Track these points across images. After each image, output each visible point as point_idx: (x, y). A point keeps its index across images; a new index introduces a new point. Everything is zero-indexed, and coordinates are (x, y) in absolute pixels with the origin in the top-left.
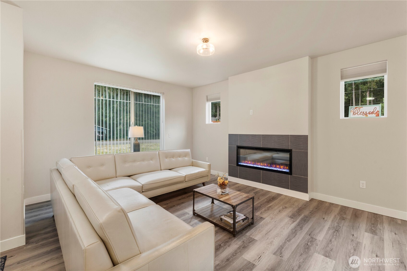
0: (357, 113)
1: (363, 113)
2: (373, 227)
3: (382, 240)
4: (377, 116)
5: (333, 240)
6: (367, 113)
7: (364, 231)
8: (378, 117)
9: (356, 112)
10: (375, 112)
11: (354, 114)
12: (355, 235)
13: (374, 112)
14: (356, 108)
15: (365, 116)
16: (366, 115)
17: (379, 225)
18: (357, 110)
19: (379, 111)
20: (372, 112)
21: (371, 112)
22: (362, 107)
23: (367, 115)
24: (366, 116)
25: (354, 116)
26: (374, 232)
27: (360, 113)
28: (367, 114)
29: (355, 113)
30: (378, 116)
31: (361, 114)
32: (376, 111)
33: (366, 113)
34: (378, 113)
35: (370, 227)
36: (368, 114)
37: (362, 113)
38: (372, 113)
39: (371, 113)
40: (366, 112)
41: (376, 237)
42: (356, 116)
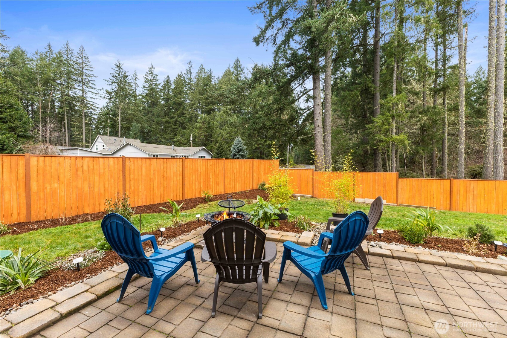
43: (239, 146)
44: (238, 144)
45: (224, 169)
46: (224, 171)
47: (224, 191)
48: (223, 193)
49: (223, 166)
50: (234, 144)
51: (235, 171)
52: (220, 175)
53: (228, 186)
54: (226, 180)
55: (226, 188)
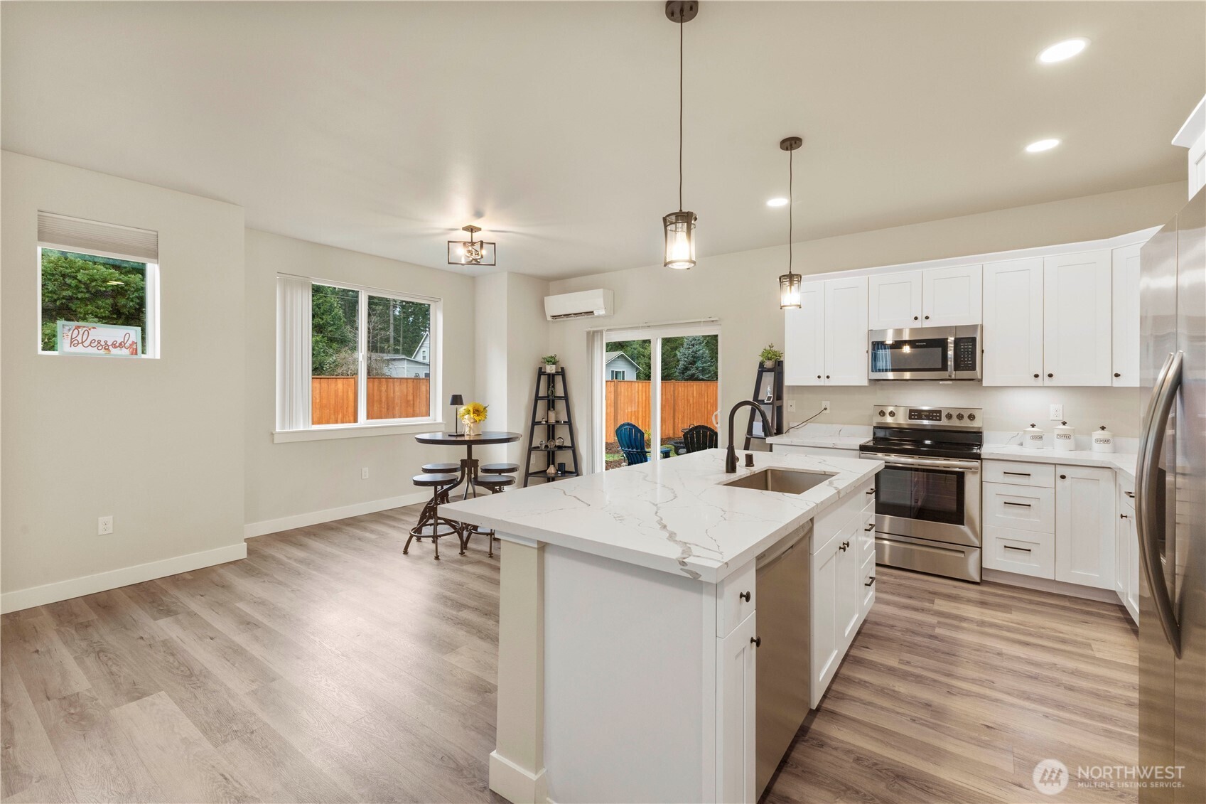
0: (82, 343)
1: (99, 343)
2: (159, 605)
3: (192, 615)
4: (132, 354)
5: (114, 669)
6: (109, 343)
7: (152, 621)
8: (135, 357)
9: (79, 338)
10: (127, 345)
11: (73, 342)
12: (145, 636)
13: (125, 344)
14: (79, 327)
15: (103, 352)
16: (105, 349)
17: (164, 598)
18: (81, 333)
19: (136, 343)
20: (120, 344)
21: (119, 342)
22: (94, 328)
23: (108, 349)
24: (106, 352)
25: (73, 349)
26: (169, 612)
27: (91, 343)
28: (108, 346)
29: (76, 342)
30: (136, 354)
31: (92, 345)
32: (130, 342)
33: (106, 344)
34: (135, 347)
35: (155, 609)
36: (111, 348)
37: (96, 343)
38: (121, 345)
39: (117, 345)
40: (106, 342)
41: (180, 617)
42: (80, 349)
43: (694, 349)
44: (693, 345)
45: (674, 397)
46: (674, 400)
47: (674, 433)
48: (671, 436)
49: (672, 393)
50: (685, 346)
51: (691, 402)
52: (667, 407)
53: (680, 425)
54: (676, 414)
55: (676, 428)
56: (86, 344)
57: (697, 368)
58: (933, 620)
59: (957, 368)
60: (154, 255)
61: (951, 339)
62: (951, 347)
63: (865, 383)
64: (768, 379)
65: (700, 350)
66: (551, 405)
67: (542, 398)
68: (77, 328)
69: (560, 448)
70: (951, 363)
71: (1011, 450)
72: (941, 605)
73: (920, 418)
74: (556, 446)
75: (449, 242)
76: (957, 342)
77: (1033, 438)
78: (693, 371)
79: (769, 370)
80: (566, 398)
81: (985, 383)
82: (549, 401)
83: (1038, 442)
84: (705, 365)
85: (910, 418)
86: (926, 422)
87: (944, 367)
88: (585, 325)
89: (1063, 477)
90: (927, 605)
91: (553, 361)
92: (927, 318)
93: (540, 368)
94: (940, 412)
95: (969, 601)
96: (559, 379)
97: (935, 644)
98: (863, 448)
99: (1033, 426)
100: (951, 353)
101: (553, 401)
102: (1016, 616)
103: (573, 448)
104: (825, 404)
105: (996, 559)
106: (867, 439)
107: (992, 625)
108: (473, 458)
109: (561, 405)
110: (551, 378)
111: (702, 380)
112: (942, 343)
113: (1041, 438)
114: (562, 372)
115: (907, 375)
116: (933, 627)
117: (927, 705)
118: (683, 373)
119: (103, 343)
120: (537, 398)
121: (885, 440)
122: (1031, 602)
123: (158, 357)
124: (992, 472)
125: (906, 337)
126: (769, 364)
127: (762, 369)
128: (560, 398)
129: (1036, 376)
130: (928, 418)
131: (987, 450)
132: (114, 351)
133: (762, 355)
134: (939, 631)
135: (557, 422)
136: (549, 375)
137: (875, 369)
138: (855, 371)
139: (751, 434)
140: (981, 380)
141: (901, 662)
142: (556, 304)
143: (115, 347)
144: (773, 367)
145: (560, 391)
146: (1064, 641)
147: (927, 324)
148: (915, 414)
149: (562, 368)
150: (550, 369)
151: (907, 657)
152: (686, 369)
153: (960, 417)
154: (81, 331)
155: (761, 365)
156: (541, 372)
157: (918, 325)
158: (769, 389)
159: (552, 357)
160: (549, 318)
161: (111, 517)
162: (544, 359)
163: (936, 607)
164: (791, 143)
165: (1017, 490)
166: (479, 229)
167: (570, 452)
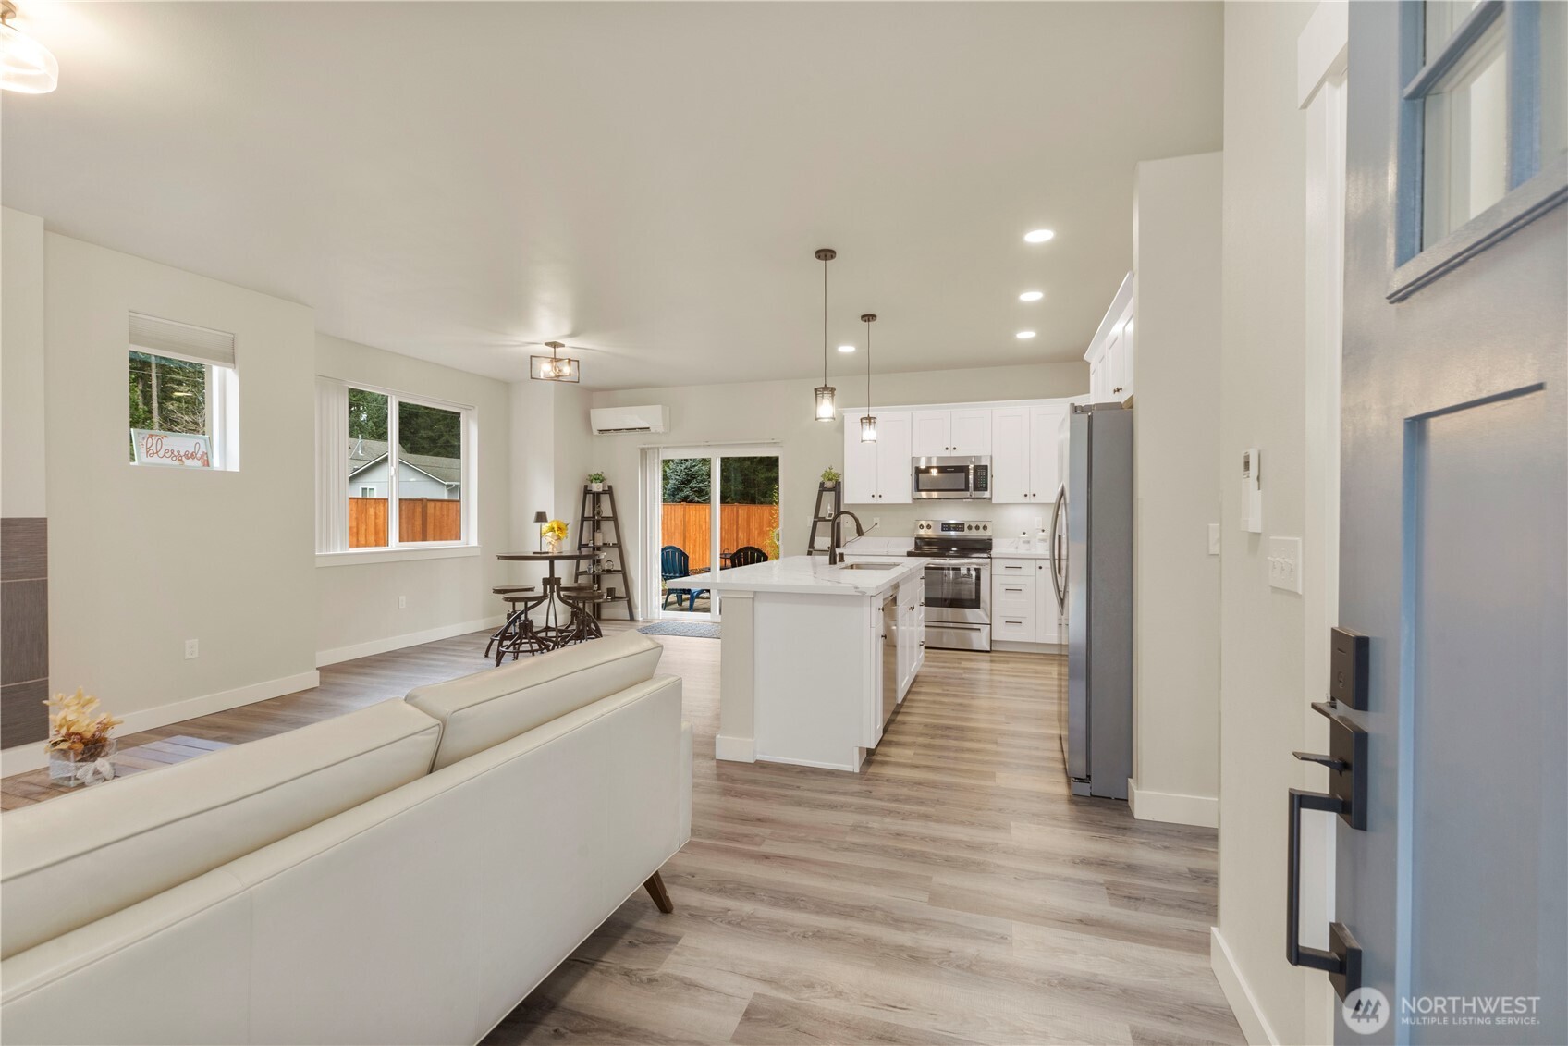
0: (157, 453)
1: (172, 453)
4: (204, 466)
6: (182, 454)
8: (206, 468)
9: (154, 448)
10: (198, 456)
11: (148, 452)
13: (196, 455)
15: (177, 463)
16: (179, 460)
18: (155, 442)
19: (206, 454)
20: (192, 454)
21: (190, 452)
22: (166, 436)
23: (181, 460)
24: (180, 463)
25: (149, 461)
27: (165, 453)
28: (182, 457)
29: (151, 452)
30: (208, 465)
31: (166, 455)
32: (200, 453)
33: (179, 454)
34: (205, 458)
36: (184, 458)
37: (170, 453)
38: (193, 456)
39: (190, 456)
40: (178, 452)
42: (155, 460)
56: (161, 453)
57: (692, 489)
58: (962, 671)
59: (976, 489)
60: (229, 358)
61: (971, 466)
62: (971, 472)
63: (909, 501)
64: (829, 498)
65: (694, 466)
66: (596, 526)
67: (588, 519)
68: (151, 436)
69: (609, 571)
70: (971, 485)
71: (1011, 551)
72: (964, 664)
73: (949, 530)
74: (603, 570)
75: (531, 357)
76: (976, 468)
77: (1024, 542)
78: (687, 492)
79: (830, 490)
80: (614, 518)
81: (994, 501)
82: (594, 521)
83: (1027, 545)
84: (701, 484)
85: (943, 530)
86: (953, 533)
87: (967, 489)
88: (638, 441)
89: (1040, 568)
90: (957, 665)
91: (599, 478)
92: (955, 449)
93: (586, 486)
94: (963, 524)
95: (983, 661)
96: (605, 500)
97: (962, 681)
98: (910, 554)
99: (1024, 533)
100: (971, 477)
101: (599, 521)
102: (1011, 665)
103: (623, 571)
104: (876, 520)
105: (1002, 633)
106: (912, 548)
107: (996, 670)
108: (556, 576)
109: (608, 527)
110: (597, 496)
111: (698, 502)
112: (964, 469)
113: (1029, 542)
114: (610, 491)
115: (935, 495)
116: (961, 674)
117: (961, 704)
118: (674, 495)
119: (176, 453)
120: (583, 519)
121: (923, 547)
122: (1021, 658)
123: (237, 469)
124: (998, 566)
125: (934, 464)
126: (829, 484)
127: (822, 489)
128: (608, 519)
129: (1026, 495)
130: (955, 529)
131: (994, 552)
132: (188, 462)
133: (824, 476)
134: (964, 676)
135: (605, 544)
136: (594, 494)
137: (918, 489)
138: (901, 491)
139: (813, 548)
140: (991, 499)
141: (944, 690)
142: (605, 417)
143: (188, 458)
144: (832, 486)
145: (606, 510)
146: (1037, 673)
147: (955, 454)
148: (946, 527)
149: (610, 487)
150: (597, 487)
151: (946, 688)
152: (678, 489)
153: (977, 528)
154: (155, 439)
155: (822, 484)
156: (587, 491)
157: (947, 454)
158: (829, 507)
159: (598, 474)
160: (596, 432)
161: (197, 640)
162: (590, 476)
163: (962, 666)
164: (869, 318)
165: (1013, 579)
166: (563, 346)
167: (620, 577)
